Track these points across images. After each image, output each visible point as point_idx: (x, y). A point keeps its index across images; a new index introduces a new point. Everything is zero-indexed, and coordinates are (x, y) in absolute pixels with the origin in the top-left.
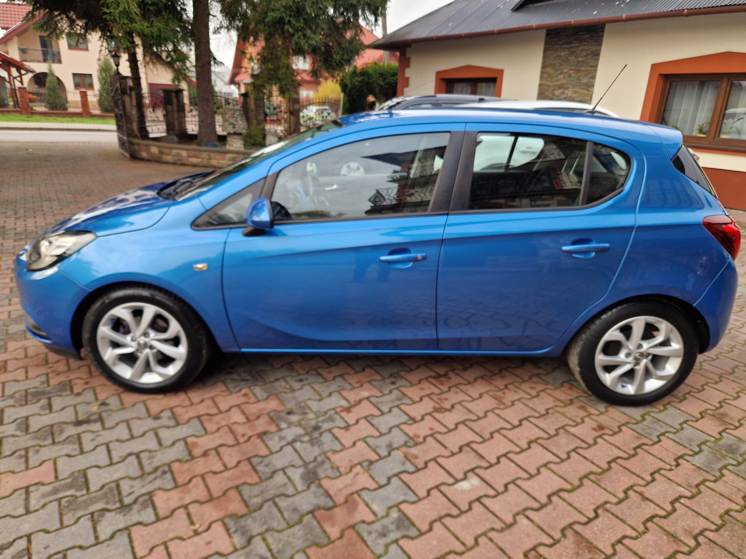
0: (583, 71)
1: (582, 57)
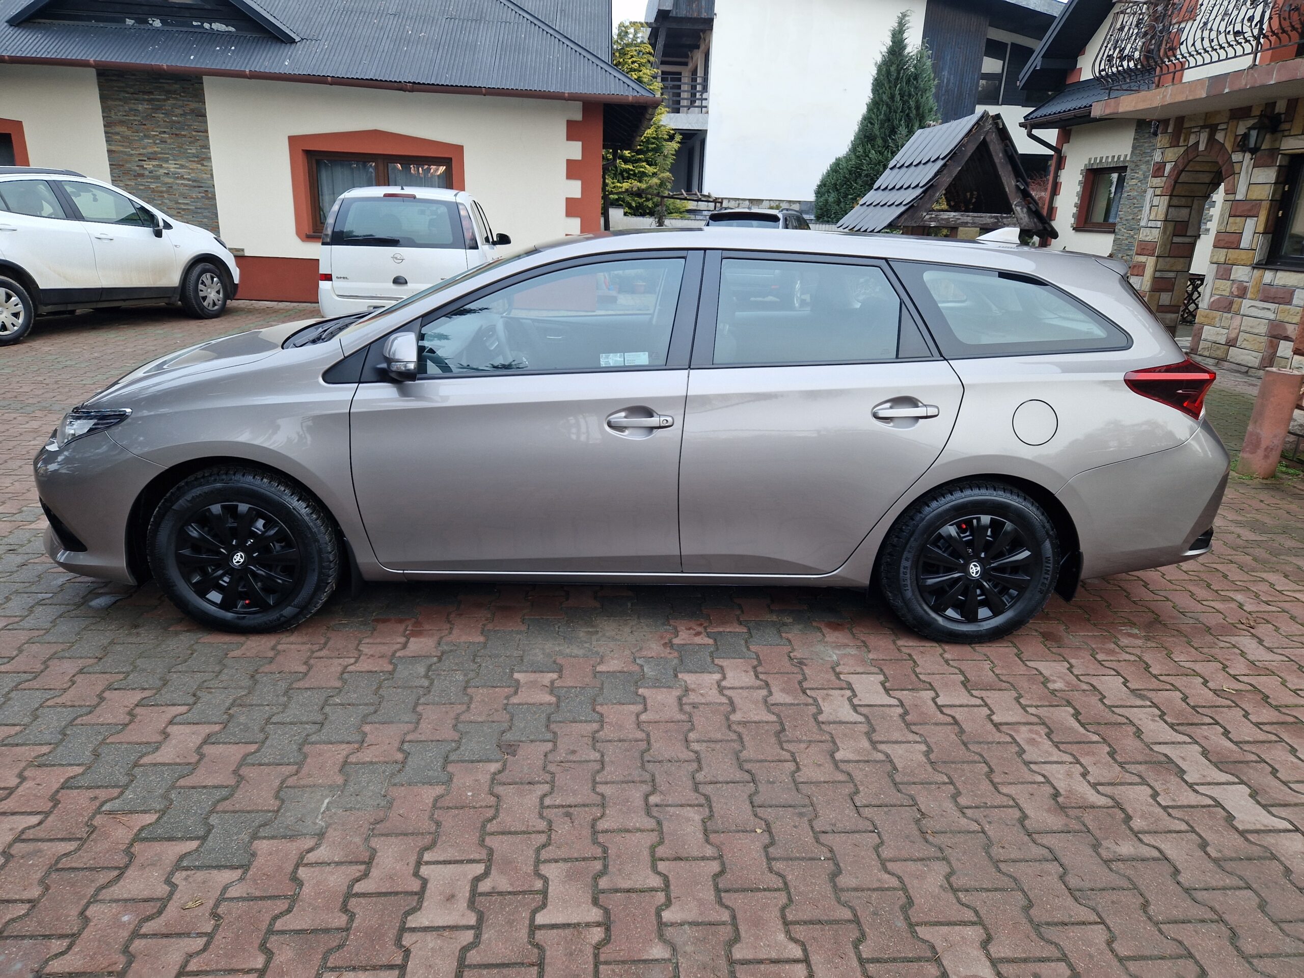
0: (185, 136)
1: (176, 116)
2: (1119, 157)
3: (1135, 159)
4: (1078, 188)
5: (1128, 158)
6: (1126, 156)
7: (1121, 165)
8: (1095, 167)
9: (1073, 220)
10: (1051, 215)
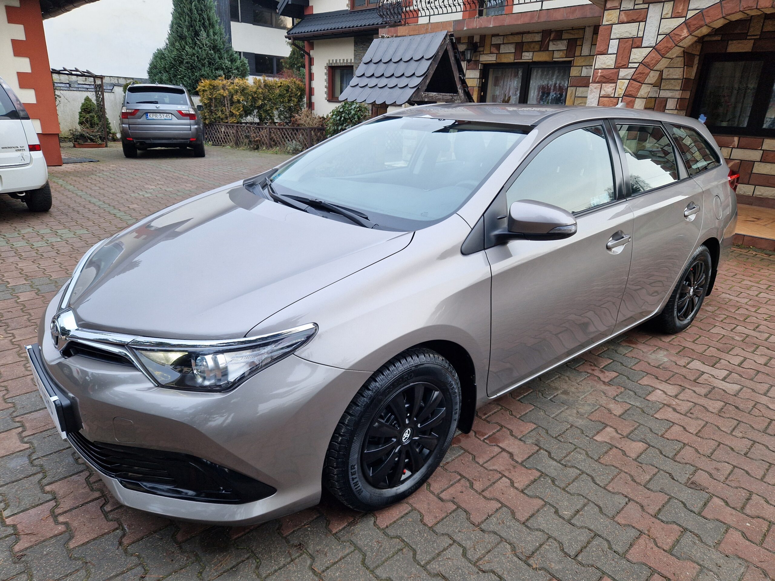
2: (347, 60)
3: (356, 61)
4: (326, 77)
5: (353, 61)
6: (351, 60)
7: (349, 65)
8: (333, 65)
9: (326, 96)
10: (311, 92)
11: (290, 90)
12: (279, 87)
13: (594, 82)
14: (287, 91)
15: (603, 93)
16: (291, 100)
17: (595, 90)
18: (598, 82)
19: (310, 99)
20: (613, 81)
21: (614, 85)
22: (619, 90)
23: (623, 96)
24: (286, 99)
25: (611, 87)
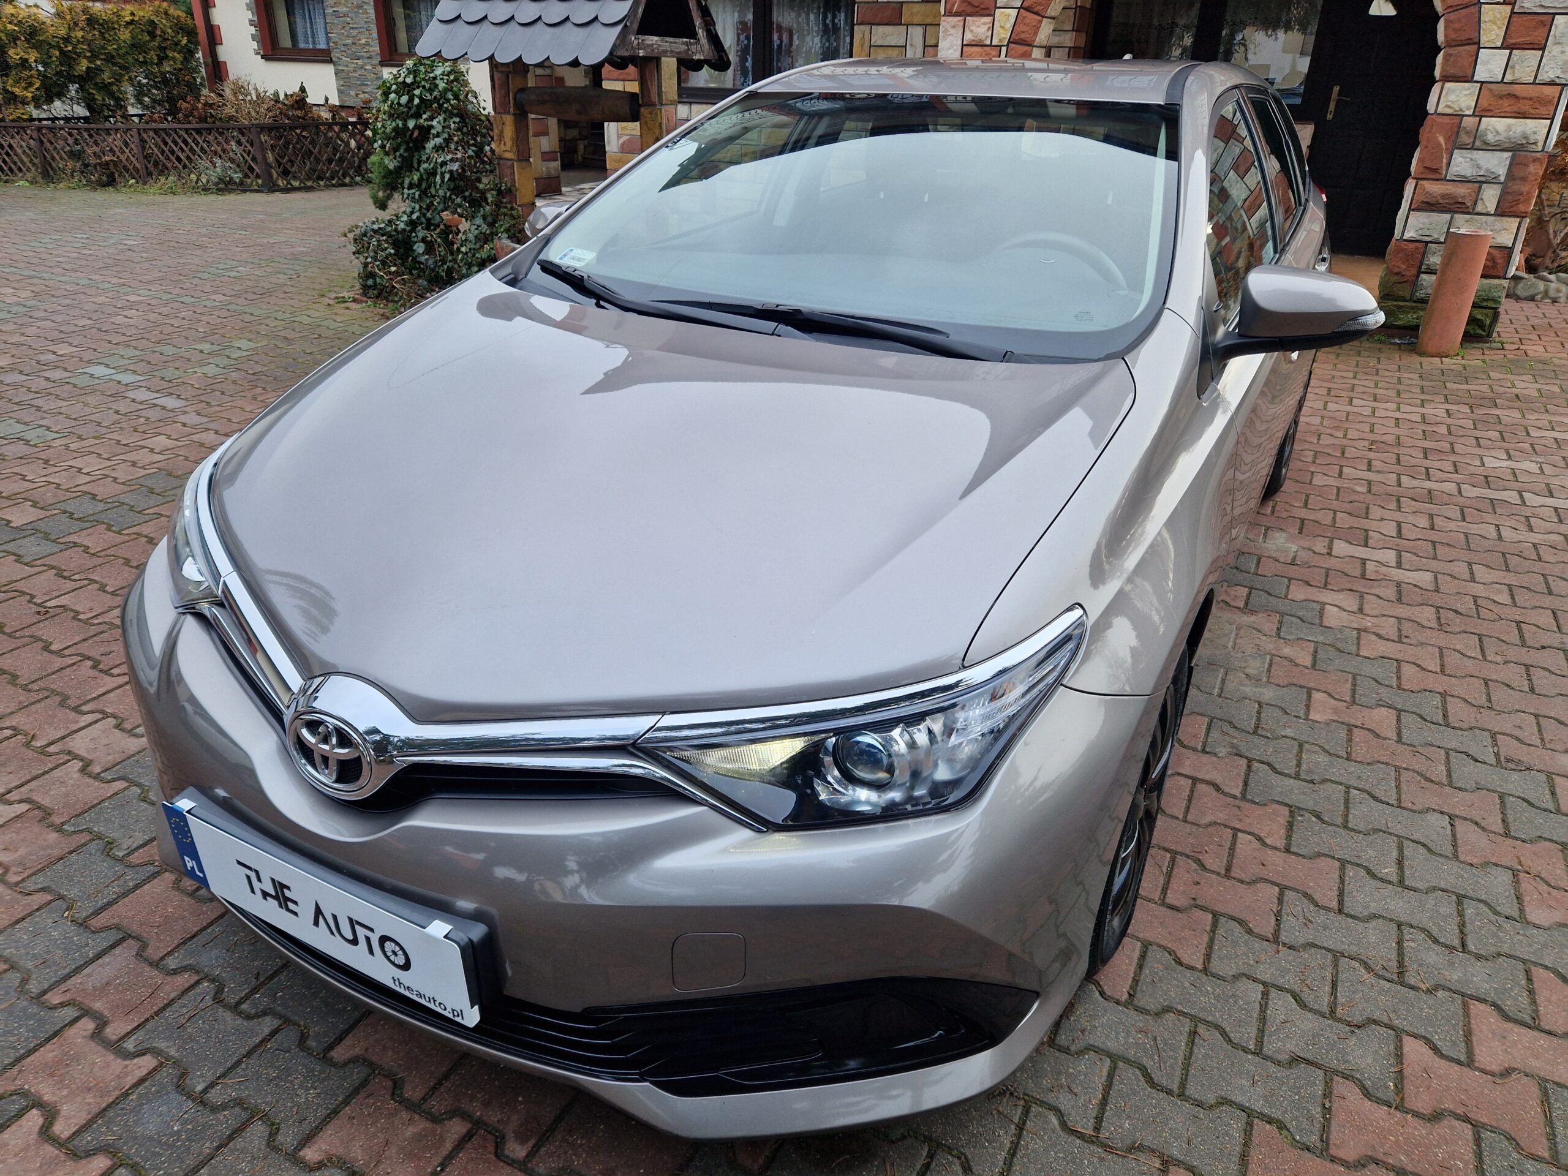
9: (255, 45)
10: (213, 37)
11: (158, 32)
12: (129, 23)
13: (949, 13)
14: (152, 35)
15: (969, 37)
16: (167, 56)
17: (952, 31)
18: (957, 14)
19: (212, 53)
20: (987, 12)
21: (990, 19)
22: (1001, 31)
23: (1009, 42)
24: (153, 55)
25: (984, 24)
